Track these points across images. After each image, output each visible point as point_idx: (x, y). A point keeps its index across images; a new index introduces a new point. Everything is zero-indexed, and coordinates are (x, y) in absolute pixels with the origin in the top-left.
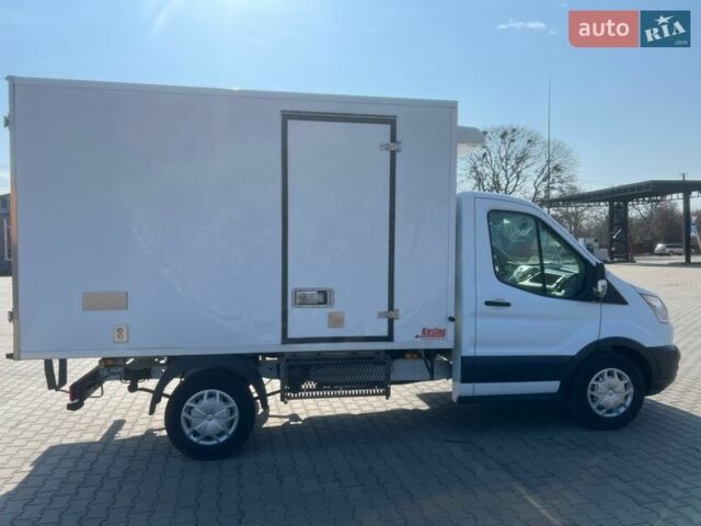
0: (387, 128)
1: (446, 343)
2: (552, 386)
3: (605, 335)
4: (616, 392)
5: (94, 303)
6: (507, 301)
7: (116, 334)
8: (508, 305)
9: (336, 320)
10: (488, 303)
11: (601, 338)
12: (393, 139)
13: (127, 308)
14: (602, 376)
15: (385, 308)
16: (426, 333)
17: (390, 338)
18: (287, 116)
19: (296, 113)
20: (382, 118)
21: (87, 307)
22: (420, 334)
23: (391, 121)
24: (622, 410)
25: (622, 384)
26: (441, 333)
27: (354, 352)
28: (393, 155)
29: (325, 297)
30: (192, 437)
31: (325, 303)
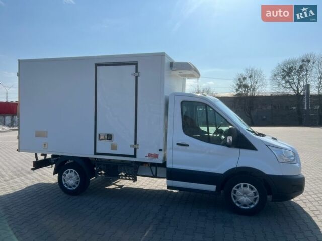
0: (134, 67)
1: (159, 160)
2: (212, 188)
3: (240, 165)
4: (248, 196)
5: (39, 134)
6: (187, 144)
7: (44, 145)
8: (188, 145)
9: (114, 147)
10: (178, 144)
11: (238, 166)
12: (137, 71)
13: (47, 137)
14: (240, 186)
15: (133, 143)
16: (150, 155)
17: (135, 156)
18: (97, 65)
19: (100, 63)
20: (132, 62)
21: (37, 136)
22: (148, 155)
23: (136, 64)
24: (252, 206)
25: (252, 192)
26: (156, 156)
27: (122, 161)
28: (137, 78)
29: (110, 137)
30: (65, 185)
31: (110, 139)
